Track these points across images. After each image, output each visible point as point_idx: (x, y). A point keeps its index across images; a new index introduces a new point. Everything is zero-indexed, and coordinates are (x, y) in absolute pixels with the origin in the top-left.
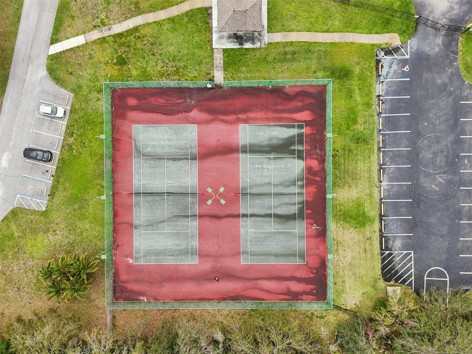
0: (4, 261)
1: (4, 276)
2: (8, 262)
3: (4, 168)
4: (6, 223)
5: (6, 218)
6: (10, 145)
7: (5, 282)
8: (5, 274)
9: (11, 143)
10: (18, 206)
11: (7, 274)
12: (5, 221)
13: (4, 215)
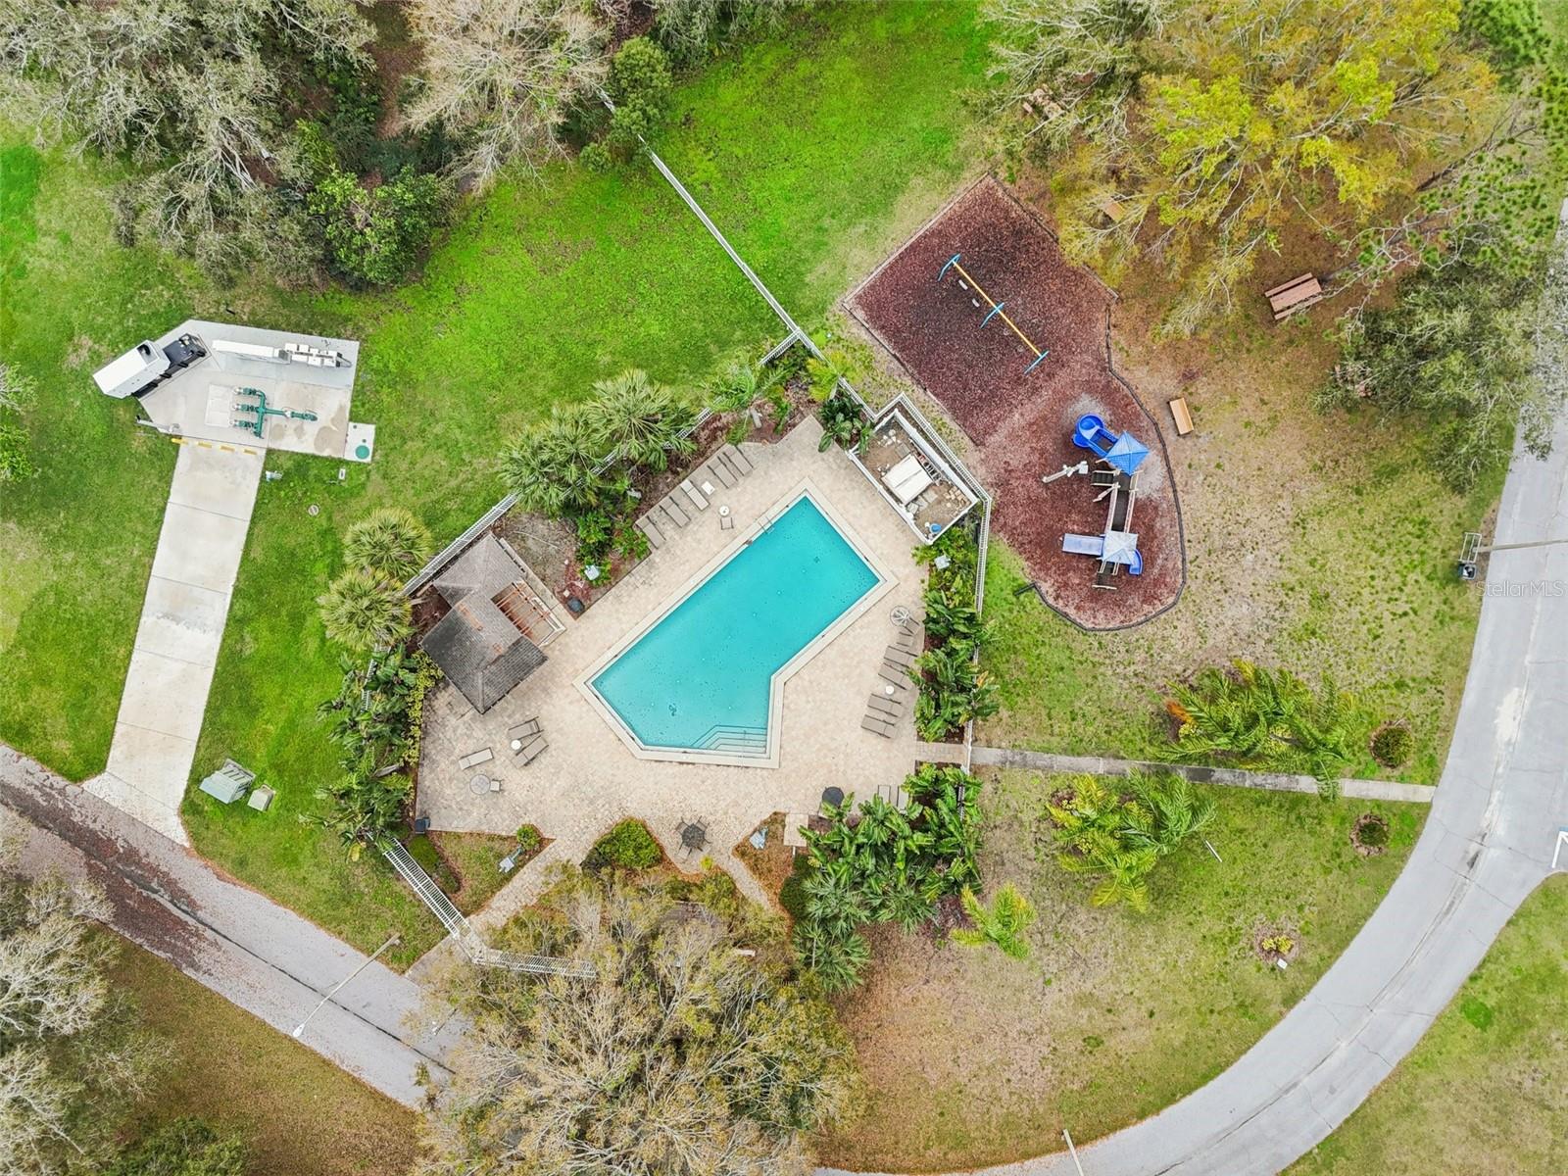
0: (1535, 1062)
1: (1546, 1113)
2: (1552, 1064)
3: (1509, 743)
4: (1523, 930)
5: (1523, 913)
6: (1526, 663)
7: (1551, 1136)
8: (1549, 1108)
9: (1528, 658)
10: (1563, 870)
11: (1557, 1107)
12: (1521, 921)
13: (1516, 903)
